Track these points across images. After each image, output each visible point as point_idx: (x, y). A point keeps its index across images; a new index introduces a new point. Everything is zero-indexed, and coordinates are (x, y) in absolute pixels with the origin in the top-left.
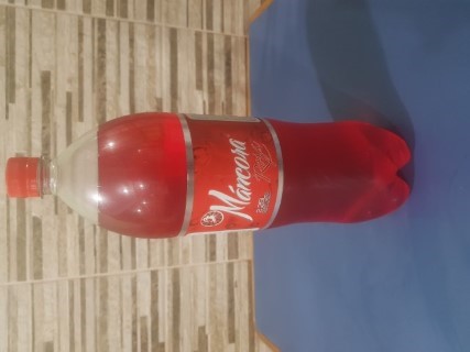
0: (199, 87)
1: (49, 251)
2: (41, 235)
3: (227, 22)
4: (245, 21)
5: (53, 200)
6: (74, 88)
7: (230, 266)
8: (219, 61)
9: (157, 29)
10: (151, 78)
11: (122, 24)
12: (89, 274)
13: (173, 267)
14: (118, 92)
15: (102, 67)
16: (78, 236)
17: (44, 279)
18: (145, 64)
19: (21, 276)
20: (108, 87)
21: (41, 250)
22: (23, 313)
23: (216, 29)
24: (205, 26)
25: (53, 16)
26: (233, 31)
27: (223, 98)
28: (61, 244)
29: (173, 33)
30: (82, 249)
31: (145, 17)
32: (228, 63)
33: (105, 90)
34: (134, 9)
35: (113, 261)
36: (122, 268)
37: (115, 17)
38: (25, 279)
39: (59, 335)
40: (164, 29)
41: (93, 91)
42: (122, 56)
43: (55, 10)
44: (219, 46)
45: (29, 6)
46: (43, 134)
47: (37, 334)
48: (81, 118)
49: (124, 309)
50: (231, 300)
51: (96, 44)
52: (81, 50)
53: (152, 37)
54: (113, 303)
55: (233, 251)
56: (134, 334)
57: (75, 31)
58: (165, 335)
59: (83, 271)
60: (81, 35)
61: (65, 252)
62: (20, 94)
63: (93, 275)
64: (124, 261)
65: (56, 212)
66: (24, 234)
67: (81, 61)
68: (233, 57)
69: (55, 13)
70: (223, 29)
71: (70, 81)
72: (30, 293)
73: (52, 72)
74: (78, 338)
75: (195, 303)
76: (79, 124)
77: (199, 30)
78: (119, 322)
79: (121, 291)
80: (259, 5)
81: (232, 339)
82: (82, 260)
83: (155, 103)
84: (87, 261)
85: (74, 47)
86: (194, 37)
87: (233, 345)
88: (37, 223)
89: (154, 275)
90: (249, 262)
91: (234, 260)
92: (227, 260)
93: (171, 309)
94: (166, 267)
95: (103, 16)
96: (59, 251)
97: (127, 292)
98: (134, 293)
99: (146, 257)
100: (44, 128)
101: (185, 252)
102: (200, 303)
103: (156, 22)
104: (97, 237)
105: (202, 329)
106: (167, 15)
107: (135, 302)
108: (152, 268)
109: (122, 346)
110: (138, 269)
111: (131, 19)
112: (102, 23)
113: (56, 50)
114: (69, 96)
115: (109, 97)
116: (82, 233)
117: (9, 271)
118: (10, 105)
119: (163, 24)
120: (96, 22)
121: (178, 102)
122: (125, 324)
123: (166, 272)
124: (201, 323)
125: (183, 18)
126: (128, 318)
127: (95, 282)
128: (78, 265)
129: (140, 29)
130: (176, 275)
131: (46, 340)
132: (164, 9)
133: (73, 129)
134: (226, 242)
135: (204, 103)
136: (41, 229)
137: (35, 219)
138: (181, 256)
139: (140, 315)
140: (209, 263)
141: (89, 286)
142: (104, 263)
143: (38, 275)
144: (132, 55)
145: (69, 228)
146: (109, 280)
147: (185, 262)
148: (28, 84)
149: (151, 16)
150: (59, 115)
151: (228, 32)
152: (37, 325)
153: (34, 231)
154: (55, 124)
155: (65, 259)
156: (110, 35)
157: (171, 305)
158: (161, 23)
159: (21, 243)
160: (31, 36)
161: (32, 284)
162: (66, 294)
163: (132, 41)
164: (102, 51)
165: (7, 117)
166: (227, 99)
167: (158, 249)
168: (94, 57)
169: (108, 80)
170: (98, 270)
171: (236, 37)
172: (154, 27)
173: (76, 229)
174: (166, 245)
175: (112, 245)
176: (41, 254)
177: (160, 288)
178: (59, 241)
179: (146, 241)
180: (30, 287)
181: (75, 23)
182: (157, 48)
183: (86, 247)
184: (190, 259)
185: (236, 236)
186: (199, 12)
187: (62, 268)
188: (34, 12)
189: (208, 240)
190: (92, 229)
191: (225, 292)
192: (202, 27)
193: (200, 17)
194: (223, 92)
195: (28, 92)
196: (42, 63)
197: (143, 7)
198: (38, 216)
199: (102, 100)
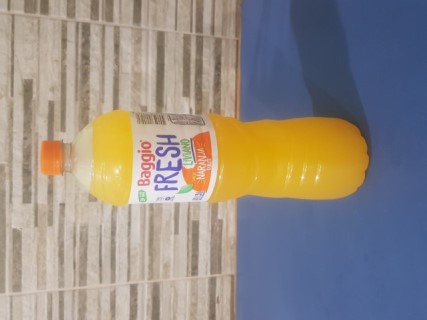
0: (186, 94)
1: (28, 262)
2: (20, 247)
5: (33, 212)
6: (56, 97)
7: (213, 281)
8: (208, 66)
9: (144, 33)
10: (136, 85)
11: (107, 28)
12: (69, 287)
13: (152, 281)
14: (102, 100)
15: (85, 75)
16: (57, 249)
17: (23, 292)
18: (130, 71)
20: (91, 95)
21: (20, 263)
23: (207, 31)
24: (194, 29)
25: (36, 21)
26: (223, 33)
27: (211, 105)
28: (40, 257)
29: (161, 36)
30: (62, 261)
31: (131, 21)
32: (218, 68)
33: (88, 98)
34: (120, 12)
35: (92, 274)
37: (100, 21)
38: (4, 292)
40: (151, 33)
41: (76, 100)
42: (107, 62)
43: (38, 14)
44: (208, 50)
45: (12, 12)
46: (24, 145)
48: (63, 128)
50: (212, 317)
51: (79, 50)
52: (64, 57)
53: (138, 41)
54: (91, 316)
55: (216, 265)
57: (58, 37)
59: (61, 284)
60: (64, 41)
61: (44, 265)
62: (2, 104)
63: (72, 288)
64: (104, 275)
65: (36, 225)
66: (4, 247)
67: (64, 68)
68: (223, 61)
69: (38, 18)
70: (213, 32)
71: (52, 89)
72: (8, 305)
73: (35, 81)
75: (175, 318)
76: (61, 133)
77: (189, 33)
79: (99, 306)
82: (61, 273)
84: (66, 274)
85: (58, 53)
86: (182, 41)
88: (17, 236)
89: (134, 289)
90: (232, 276)
91: (217, 275)
92: (209, 275)
94: (146, 281)
95: (87, 20)
96: (38, 265)
97: (106, 306)
98: (113, 307)
99: (126, 271)
100: (25, 139)
101: (166, 266)
102: (180, 318)
103: (143, 26)
104: (77, 250)
107: (113, 316)
108: (132, 282)
110: (117, 282)
111: (116, 22)
112: (86, 27)
113: (39, 58)
114: (51, 105)
115: (93, 106)
116: (61, 245)
119: (150, 27)
120: (80, 27)
123: (146, 286)
125: (171, 20)
127: (74, 295)
128: (57, 278)
129: (126, 34)
130: (156, 290)
132: (151, 13)
134: (209, 256)
135: (190, 110)
136: (21, 242)
137: (15, 231)
138: (161, 270)
140: (190, 278)
141: (68, 299)
142: (83, 276)
143: (17, 287)
144: (117, 62)
145: (48, 240)
146: (88, 294)
147: (166, 276)
148: (10, 94)
149: (137, 19)
150: (41, 124)
151: (218, 35)
153: (14, 243)
154: (37, 134)
155: (45, 272)
156: (95, 41)
157: (150, 319)
160: (13, 43)
161: (11, 297)
162: (44, 306)
164: (86, 58)
166: (215, 106)
167: (138, 263)
168: (77, 64)
169: (91, 88)
170: (77, 282)
171: (227, 41)
172: (141, 30)
173: (56, 241)
174: (147, 258)
175: (92, 258)
176: (21, 266)
177: (139, 302)
178: (38, 253)
179: (126, 254)
180: (8, 299)
181: (59, 28)
182: (143, 53)
183: (65, 260)
184: (171, 273)
185: (220, 250)
186: (187, 12)
187: (41, 281)
188: (16, 18)
189: (190, 254)
190: (72, 241)
191: (207, 307)
192: (191, 31)
193: (189, 19)
194: (211, 100)
195: (9, 102)
196: (24, 71)
197: (130, 9)
198: (18, 228)
199: (84, 109)
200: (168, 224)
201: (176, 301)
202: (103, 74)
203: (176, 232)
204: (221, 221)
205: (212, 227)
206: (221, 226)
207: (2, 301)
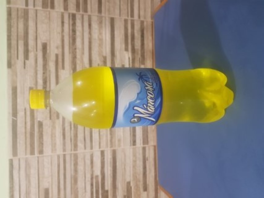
0: (126, 49)
1: (47, 139)
2: (42, 131)
3: (142, 13)
4: (152, 12)
5: (48, 112)
6: (59, 51)
7: (144, 149)
8: (137, 35)
9: (104, 18)
10: (100, 45)
11: (84, 16)
12: (68, 152)
13: (112, 149)
14: (83, 53)
15: (74, 40)
16: (62, 131)
17: (45, 154)
18: (97, 38)
19: (32, 153)
20: (77, 51)
21: (42, 138)
22: (33, 172)
23: (136, 17)
24: (130, 16)
25: (48, 13)
26: (145, 18)
27: (139, 56)
28: (53, 136)
29: (112, 20)
30: (64, 138)
31: (97, 12)
32: (142, 36)
33: (76, 52)
34: (91, 8)
35: (80, 145)
37: (81, 12)
38: (34, 154)
39: (52, 185)
40: (107, 18)
41: (70, 53)
42: (85, 34)
43: (49, 9)
44: (137, 27)
45: (36, 8)
46: (43, 76)
47: (40, 184)
48: (63, 68)
49: (87, 172)
50: (145, 168)
51: (71, 28)
52: (63, 31)
53: (101, 23)
54: (80, 168)
55: (145, 140)
56: (92, 185)
57: (60, 20)
58: (108, 186)
59: (64, 150)
60: (63, 23)
61: (55, 140)
62: (31, 55)
63: (70, 152)
64: (87, 145)
65: (50, 118)
66: (34, 131)
67: (63, 37)
68: (145, 32)
69: (49, 11)
71: (57, 48)
72: (37, 162)
73: (48, 44)
74: (62, 186)
75: (125, 169)
76: (62, 71)
77: (127, 18)
78: (84, 178)
79: (85, 161)
80: (159, 3)
81: (145, 189)
82: (64, 144)
83: (103, 59)
84: (67, 144)
85: (59, 29)
86: (123, 22)
87: (146, 193)
88: (41, 124)
89: (102, 153)
90: (155, 146)
91: (146, 146)
92: (142, 145)
93: (112, 172)
94: (109, 148)
95: (74, 12)
96: (52, 139)
97: (88, 162)
98: (92, 162)
99: (98, 143)
100: (44, 73)
101: (119, 140)
102: (128, 169)
103: (103, 14)
104: (72, 132)
105: (129, 183)
106: (109, 10)
107: (92, 167)
108: (101, 149)
109: (85, 191)
110: (94, 149)
111: (89, 13)
112: (74, 17)
113: (50, 31)
114: (57, 56)
115: (78, 56)
116: (64, 129)
117: (26, 149)
118: (26, 61)
120: (71, 15)
121: (115, 58)
122: (87, 179)
123: (109, 151)
124: (128, 180)
125: (117, 11)
126: (88, 176)
127: (71, 156)
128: (62, 147)
129: (94, 19)
130: (114, 153)
131: (46, 187)
132: (107, 8)
133: (59, 74)
134: (141, 135)
135: (129, 58)
136: (42, 127)
137: (39, 122)
138: (117, 142)
139: (95, 174)
140: (132, 147)
141: (68, 158)
142: (76, 146)
143: (41, 152)
144: (90, 33)
145: (57, 127)
146: (79, 155)
147: (119, 146)
148: (35, 50)
149: (100, 11)
150: (52, 66)
151: (142, 19)
152: (41, 179)
153: (39, 128)
154: (50, 71)
155: (55, 144)
156: (78, 23)
157: (112, 169)
158: (106, 15)
159: (32, 135)
160: (36, 24)
161: (38, 157)
162: (55, 163)
163: (90, 25)
164: (74, 31)
165: (25, 68)
166: (142, 56)
168: (69, 35)
169: (77, 47)
170: (73, 150)
171: (147, 22)
172: (102, 17)
173: (61, 127)
174: (109, 136)
175: (80, 136)
176: (43, 141)
177: (106, 160)
178: (52, 134)
180: (37, 158)
181: (60, 16)
182: (104, 28)
183: (66, 137)
184: (122, 144)
185: (147, 132)
186: (126, 8)
188: (38, 11)
189: (132, 134)
190: (69, 127)
191: (141, 163)
192: (128, 16)
193: (126, 11)
194: (140, 52)
195: (35, 54)
196: (42, 38)
197: (96, 6)
198: (41, 120)
199: (74, 57)
201: (125, 159)
202: (83, 39)
207: (33, 160)
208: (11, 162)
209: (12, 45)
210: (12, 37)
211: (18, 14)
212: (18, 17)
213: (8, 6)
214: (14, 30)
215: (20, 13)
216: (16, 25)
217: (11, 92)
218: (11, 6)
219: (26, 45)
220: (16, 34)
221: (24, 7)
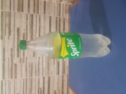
1: (18, 71)
2: (16, 68)
3: (64, 14)
5: (19, 59)
6: (25, 32)
7: (63, 76)
8: (62, 24)
9: (46, 17)
10: (44, 29)
12: (28, 77)
14: (36, 33)
15: (32, 26)
16: (25, 68)
17: (17, 79)
18: (43, 26)
19: (12, 78)
20: (34, 31)
21: (16, 71)
22: (12, 86)
24: (58, 15)
25: (20, 14)
28: (21, 70)
29: (50, 17)
30: (26, 71)
31: (43, 13)
32: (64, 25)
33: (33, 32)
34: (41, 12)
35: (34, 74)
36: (36, 76)
37: (36, 14)
39: (20, 92)
40: (48, 17)
41: (30, 32)
42: (37, 24)
43: (21, 12)
44: (62, 21)
46: (17, 43)
47: (15, 91)
48: (27, 39)
49: (36, 86)
50: (63, 84)
51: (31, 21)
52: (27, 22)
53: (45, 18)
54: (34, 84)
55: (64, 72)
56: (39, 92)
57: (26, 17)
59: (26, 77)
60: (27, 18)
61: (22, 72)
62: (12, 33)
65: (20, 62)
66: (13, 68)
67: (27, 25)
68: (65, 23)
69: (21, 13)
70: (63, 16)
71: (24, 30)
72: (14, 82)
73: (20, 28)
74: (25, 93)
75: (54, 85)
77: (57, 16)
82: (26, 74)
84: (27, 74)
85: (25, 21)
86: (55, 18)
88: (16, 65)
89: (44, 78)
90: (68, 75)
92: (62, 74)
95: (33, 13)
97: (37, 82)
98: (39, 82)
99: (42, 73)
100: (18, 42)
101: (52, 72)
102: (55, 85)
103: (46, 15)
104: (30, 69)
105: (55, 91)
107: (39, 84)
108: (43, 76)
110: (40, 76)
111: (40, 14)
112: (32, 15)
113: (21, 22)
114: (24, 34)
115: (34, 34)
117: (9, 76)
118: (10, 36)
119: (48, 15)
120: (31, 15)
122: (36, 90)
123: (47, 77)
124: (55, 90)
125: (53, 13)
126: (37, 88)
127: (29, 79)
129: (42, 17)
130: (49, 78)
131: (17, 93)
132: (48, 12)
134: (62, 70)
137: (15, 64)
138: (50, 73)
139: (40, 87)
140: (57, 75)
141: (28, 80)
142: (32, 75)
143: (16, 77)
144: (40, 23)
145: (23, 66)
146: (33, 79)
147: (52, 75)
148: (14, 31)
149: (45, 13)
151: (64, 17)
152: (15, 89)
155: (22, 74)
156: (34, 18)
157: (48, 85)
159: (12, 70)
160: (15, 19)
162: (22, 82)
164: (32, 22)
165: (9, 39)
167: (45, 71)
168: (30, 24)
170: (30, 76)
171: (66, 18)
172: (45, 16)
173: (25, 66)
174: (47, 70)
175: (34, 70)
177: (45, 81)
178: (21, 69)
179: (42, 70)
180: (14, 80)
181: (26, 15)
182: (46, 21)
183: (27, 71)
185: (65, 68)
186: (57, 12)
187: (22, 76)
188: (15, 13)
189: (57, 70)
190: (29, 66)
191: (61, 82)
195: (14, 33)
196: (17, 26)
197: (43, 11)
198: (16, 63)
199: (32, 35)
200: (52, 62)
201: (54, 81)
202: (36, 26)
203: (54, 64)
204: (65, 62)
205: (63, 63)
206: (65, 63)
207: (12, 81)
208: (2, 82)
209: (3, 29)
210: (3, 25)
211: (6, 14)
212: (6, 16)
213: (1, 10)
214: (4, 22)
215: (7, 13)
216: (5, 19)
217: (2, 50)
218: (3, 10)
219: (10, 28)
220: (5, 24)
221: (9, 11)
